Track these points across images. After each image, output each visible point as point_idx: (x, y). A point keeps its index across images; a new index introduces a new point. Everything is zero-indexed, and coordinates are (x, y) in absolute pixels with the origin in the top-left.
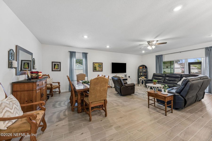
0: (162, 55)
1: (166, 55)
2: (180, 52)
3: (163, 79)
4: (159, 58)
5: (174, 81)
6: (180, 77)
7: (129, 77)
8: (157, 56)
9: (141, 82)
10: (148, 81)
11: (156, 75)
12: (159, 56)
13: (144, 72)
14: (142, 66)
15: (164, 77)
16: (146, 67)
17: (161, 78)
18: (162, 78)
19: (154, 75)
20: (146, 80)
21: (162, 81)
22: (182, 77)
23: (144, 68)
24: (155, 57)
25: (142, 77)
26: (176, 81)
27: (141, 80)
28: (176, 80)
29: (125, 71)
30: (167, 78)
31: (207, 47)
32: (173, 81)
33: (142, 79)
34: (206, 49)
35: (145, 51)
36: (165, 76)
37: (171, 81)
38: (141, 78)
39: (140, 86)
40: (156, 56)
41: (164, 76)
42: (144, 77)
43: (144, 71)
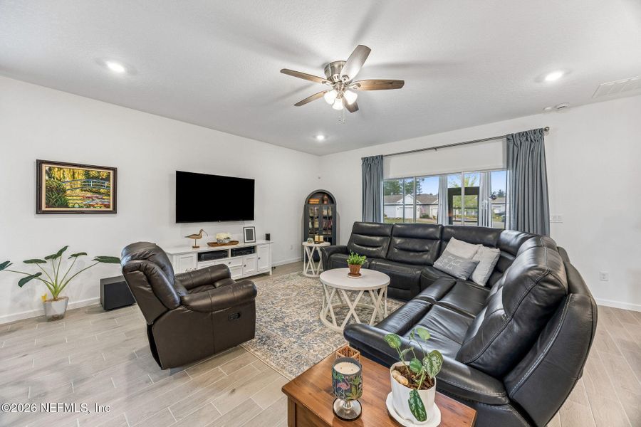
0: (382, 156)
1: (394, 159)
2: (436, 148)
3: (385, 245)
4: (373, 166)
5: (421, 253)
6: (438, 236)
7: (268, 237)
8: (365, 160)
9: (310, 258)
10: (333, 256)
11: (363, 227)
12: (373, 158)
13: (325, 217)
14: (320, 196)
15: (386, 236)
16: (331, 200)
17: (378, 239)
18: (382, 242)
19: (358, 229)
20: (327, 248)
21: (383, 254)
22: (445, 236)
23: (325, 202)
24: (361, 162)
25: (317, 237)
26: (427, 251)
27: (311, 248)
28: (427, 248)
29: (249, 215)
30: (398, 241)
31: (512, 135)
32: (417, 254)
33: (313, 244)
34: (508, 139)
35: (326, 137)
36: (390, 234)
37: (412, 254)
38: (310, 242)
39: (305, 273)
40: (362, 159)
41: (388, 231)
42: (322, 237)
43: (325, 213)
